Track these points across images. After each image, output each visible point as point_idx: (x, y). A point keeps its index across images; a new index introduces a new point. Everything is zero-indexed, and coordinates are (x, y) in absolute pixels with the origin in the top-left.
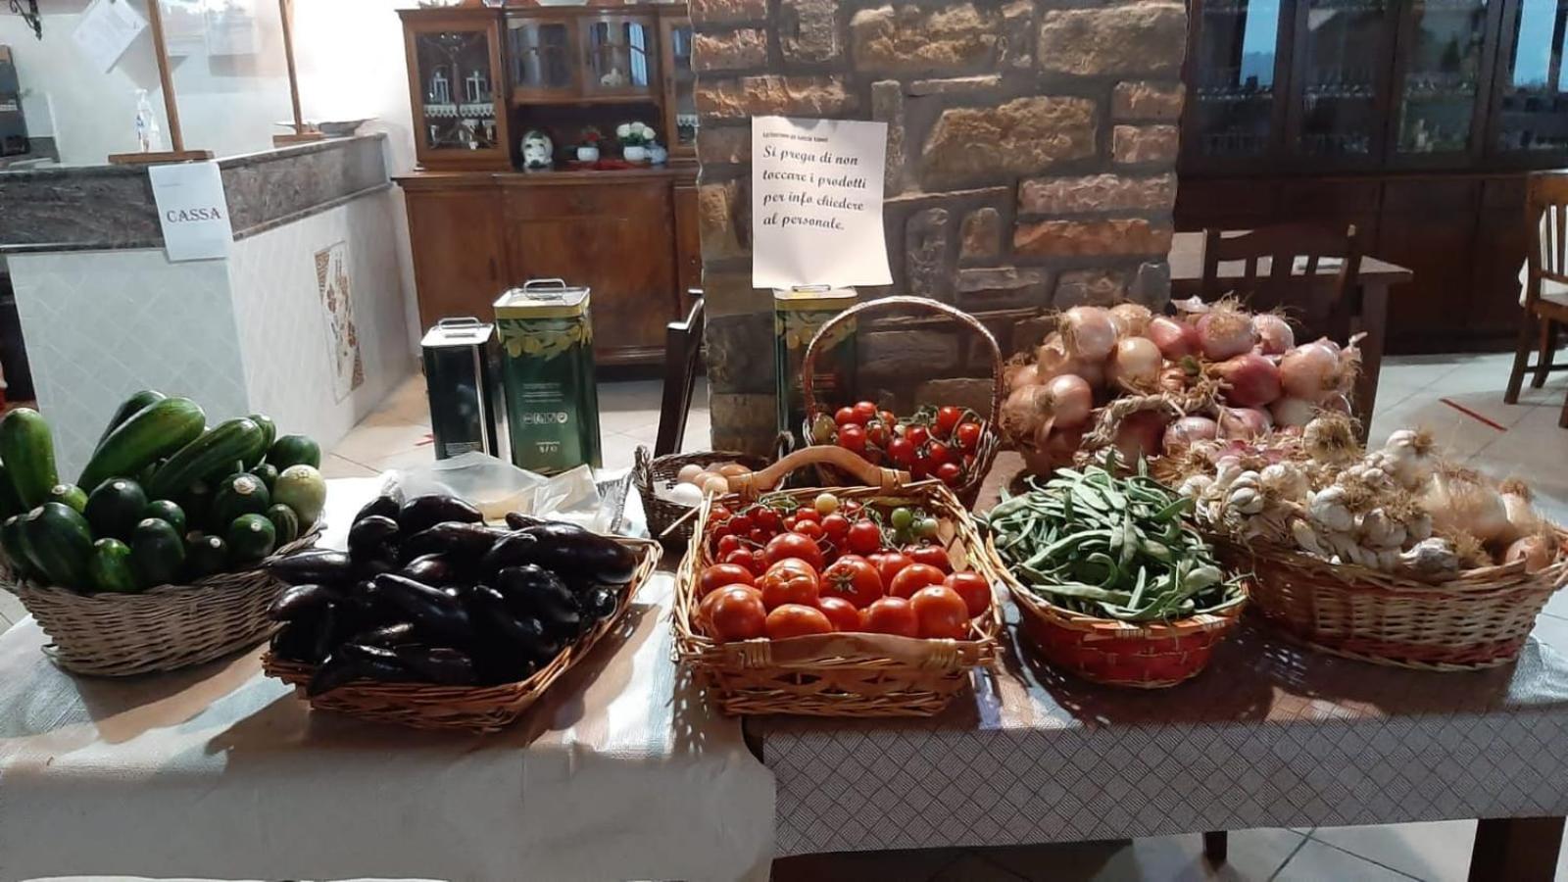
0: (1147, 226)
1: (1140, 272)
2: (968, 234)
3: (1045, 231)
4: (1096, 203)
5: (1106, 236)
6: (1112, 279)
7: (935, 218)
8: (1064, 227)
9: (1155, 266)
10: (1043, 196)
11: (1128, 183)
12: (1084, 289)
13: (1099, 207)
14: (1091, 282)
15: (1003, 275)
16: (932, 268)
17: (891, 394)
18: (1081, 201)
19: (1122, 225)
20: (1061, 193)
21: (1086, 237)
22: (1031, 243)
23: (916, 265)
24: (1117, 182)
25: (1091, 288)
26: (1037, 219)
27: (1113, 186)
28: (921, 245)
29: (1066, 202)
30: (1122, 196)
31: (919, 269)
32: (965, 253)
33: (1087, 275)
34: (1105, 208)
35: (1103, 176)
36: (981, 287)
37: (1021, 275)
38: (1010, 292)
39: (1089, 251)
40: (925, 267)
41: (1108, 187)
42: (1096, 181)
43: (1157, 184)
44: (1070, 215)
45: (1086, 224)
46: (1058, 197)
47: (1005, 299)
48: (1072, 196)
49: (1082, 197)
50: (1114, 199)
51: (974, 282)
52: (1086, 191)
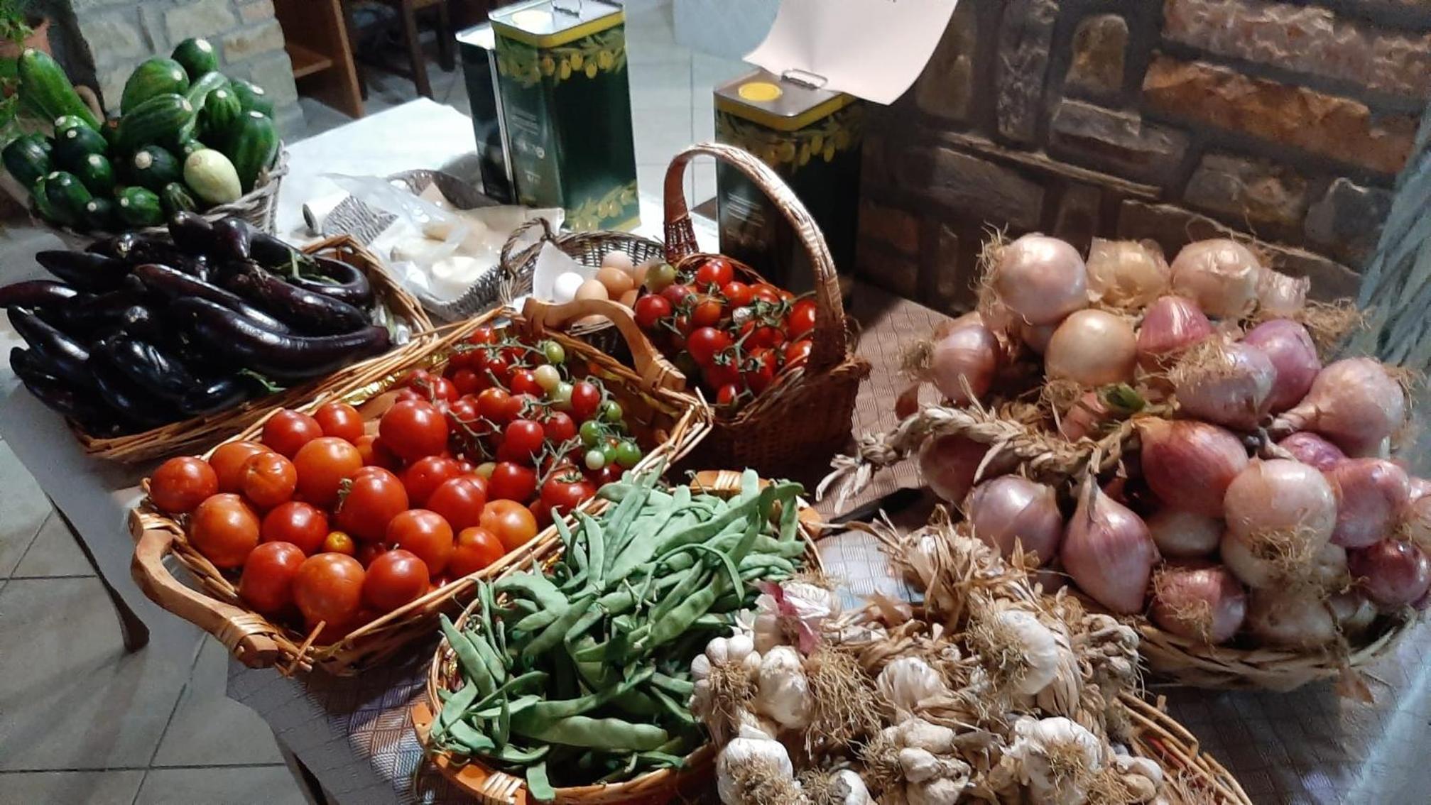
0: (1363, 119)
1: (1332, 190)
2: (1082, 47)
3: (1191, 76)
4: (1284, 53)
5: (1290, 116)
6: (1287, 186)
7: (1038, 13)
8: (1221, 80)
9: (1360, 189)
10: (1199, 19)
11: (1350, 35)
12: (1234, 186)
13: (1288, 64)
14: (1248, 178)
15: (1119, 126)
16: (1027, 84)
17: (955, 236)
18: (1262, 44)
19: (1323, 103)
20: (1230, 23)
21: (1256, 106)
22: (1168, 89)
23: (1007, 73)
24: (1330, 28)
25: (1246, 187)
26: (1183, 54)
27: (1321, 33)
28: (1017, 46)
29: (1235, 38)
30: (1332, 54)
31: (1010, 80)
32: (1072, 76)
33: (1244, 165)
34: (1302, 68)
35: (1310, 11)
36: (1087, 132)
37: (1144, 134)
38: (1126, 154)
39: (1256, 129)
40: (1016, 79)
41: (1312, 33)
42: (1296, 17)
43: (1399, 51)
44: (1237, 62)
45: (1259, 84)
46: (1224, 27)
47: (1117, 161)
48: (1247, 31)
49: (1266, 37)
50: (1318, 56)
51: (1080, 122)
52: (1270, 31)
